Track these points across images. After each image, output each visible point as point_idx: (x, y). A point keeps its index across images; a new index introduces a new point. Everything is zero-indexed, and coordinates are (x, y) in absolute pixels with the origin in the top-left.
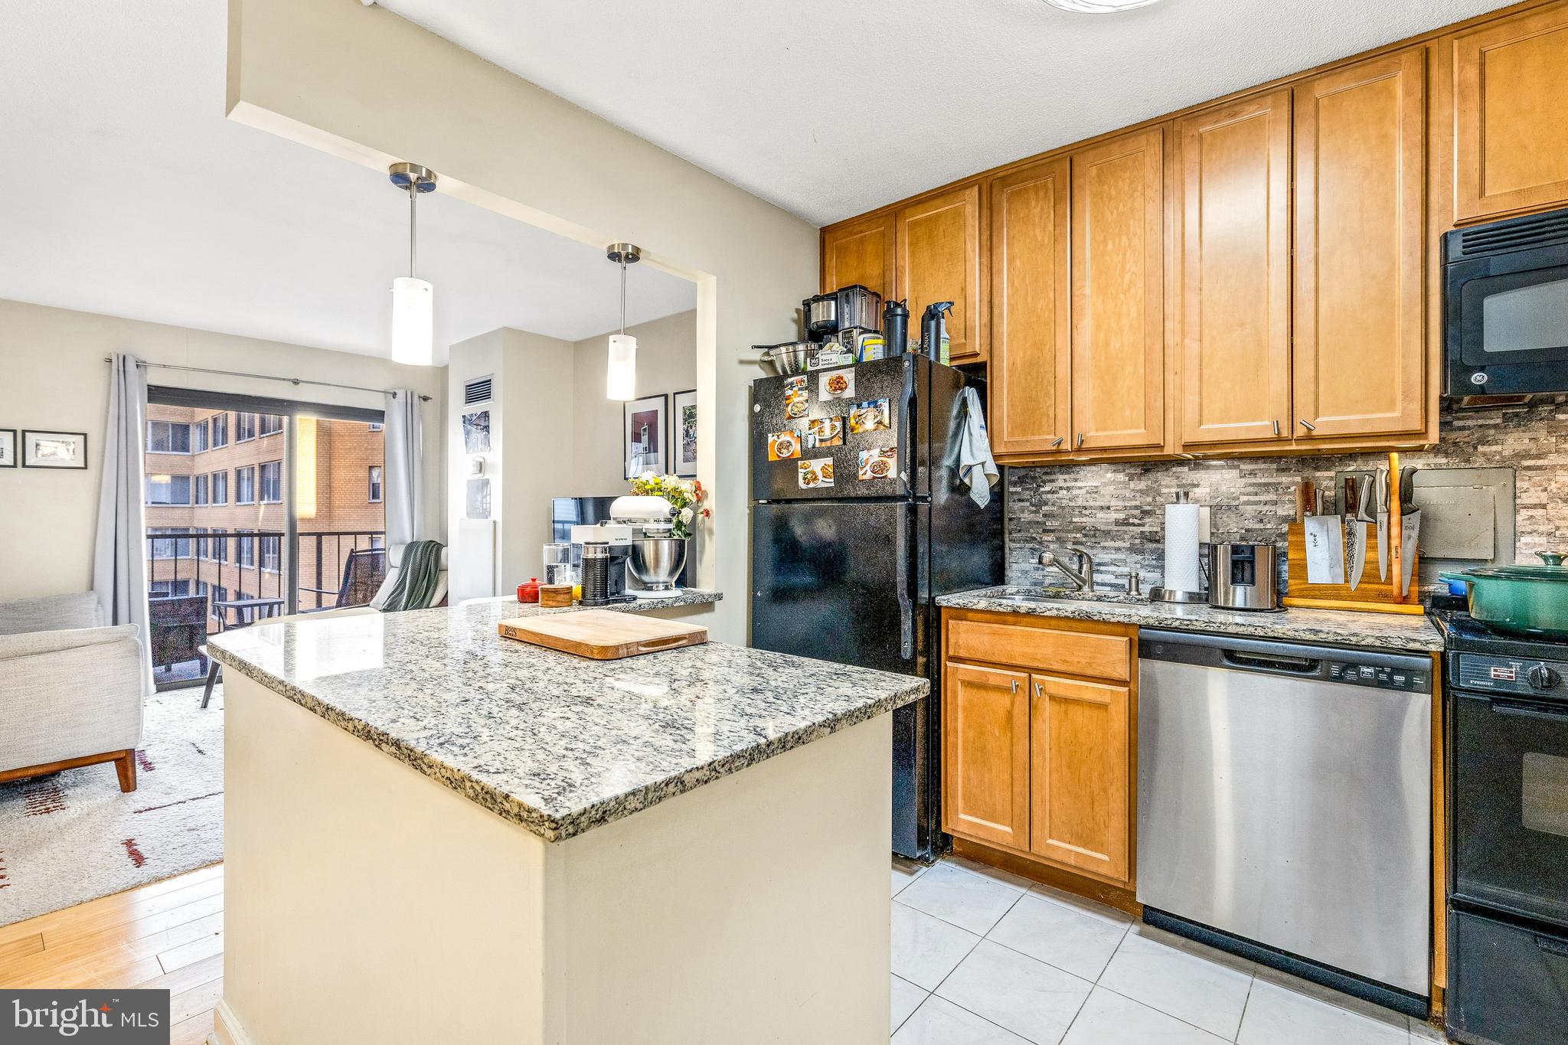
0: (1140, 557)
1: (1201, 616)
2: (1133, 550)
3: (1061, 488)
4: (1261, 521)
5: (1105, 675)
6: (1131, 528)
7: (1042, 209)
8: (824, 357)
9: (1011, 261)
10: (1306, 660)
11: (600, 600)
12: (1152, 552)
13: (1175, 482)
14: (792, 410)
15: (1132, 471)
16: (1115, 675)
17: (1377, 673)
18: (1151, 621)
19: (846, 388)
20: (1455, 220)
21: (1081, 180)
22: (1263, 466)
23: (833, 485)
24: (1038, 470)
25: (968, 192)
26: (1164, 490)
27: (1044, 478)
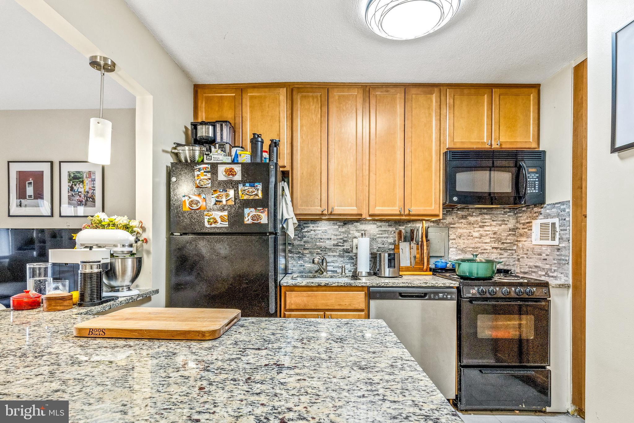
0: (342, 259)
1: (375, 281)
2: (340, 256)
3: (311, 230)
4: (383, 244)
5: (356, 308)
6: (339, 247)
7: (315, 107)
8: (215, 156)
9: (302, 126)
10: (423, 293)
11: (96, 301)
12: (347, 257)
13: (355, 229)
14: (199, 183)
15: (340, 224)
16: (360, 308)
17: (443, 295)
18: (374, 284)
19: (236, 175)
20: (447, 147)
21: (332, 100)
22: (384, 224)
23: (227, 226)
24: (302, 222)
25: (281, 89)
26: (351, 232)
27: (304, 225)
